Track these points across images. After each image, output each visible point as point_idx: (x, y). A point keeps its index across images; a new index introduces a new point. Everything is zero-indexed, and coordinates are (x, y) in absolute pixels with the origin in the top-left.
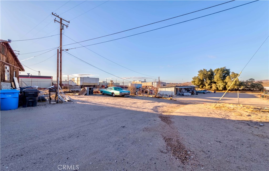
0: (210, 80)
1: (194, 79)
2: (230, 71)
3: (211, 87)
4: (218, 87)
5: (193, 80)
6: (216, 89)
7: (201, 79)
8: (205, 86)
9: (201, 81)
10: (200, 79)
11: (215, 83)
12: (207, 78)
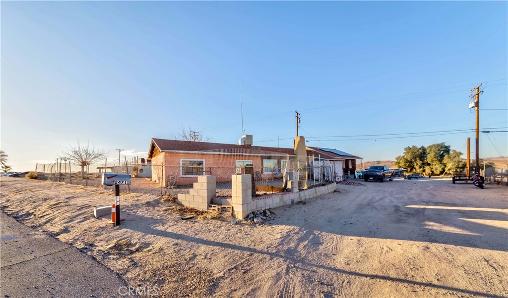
0: (421, 160)
1: (397, 159)
2: (450, 148)
3: (424, 171)
4: (434, 170)
5: (396, 161)
6: (431, 173)
7: (409, 159)
8: (415, 168)
9: (409, 162)
10: (407, 160)
11: (429, 164)
12: (417, 159)
